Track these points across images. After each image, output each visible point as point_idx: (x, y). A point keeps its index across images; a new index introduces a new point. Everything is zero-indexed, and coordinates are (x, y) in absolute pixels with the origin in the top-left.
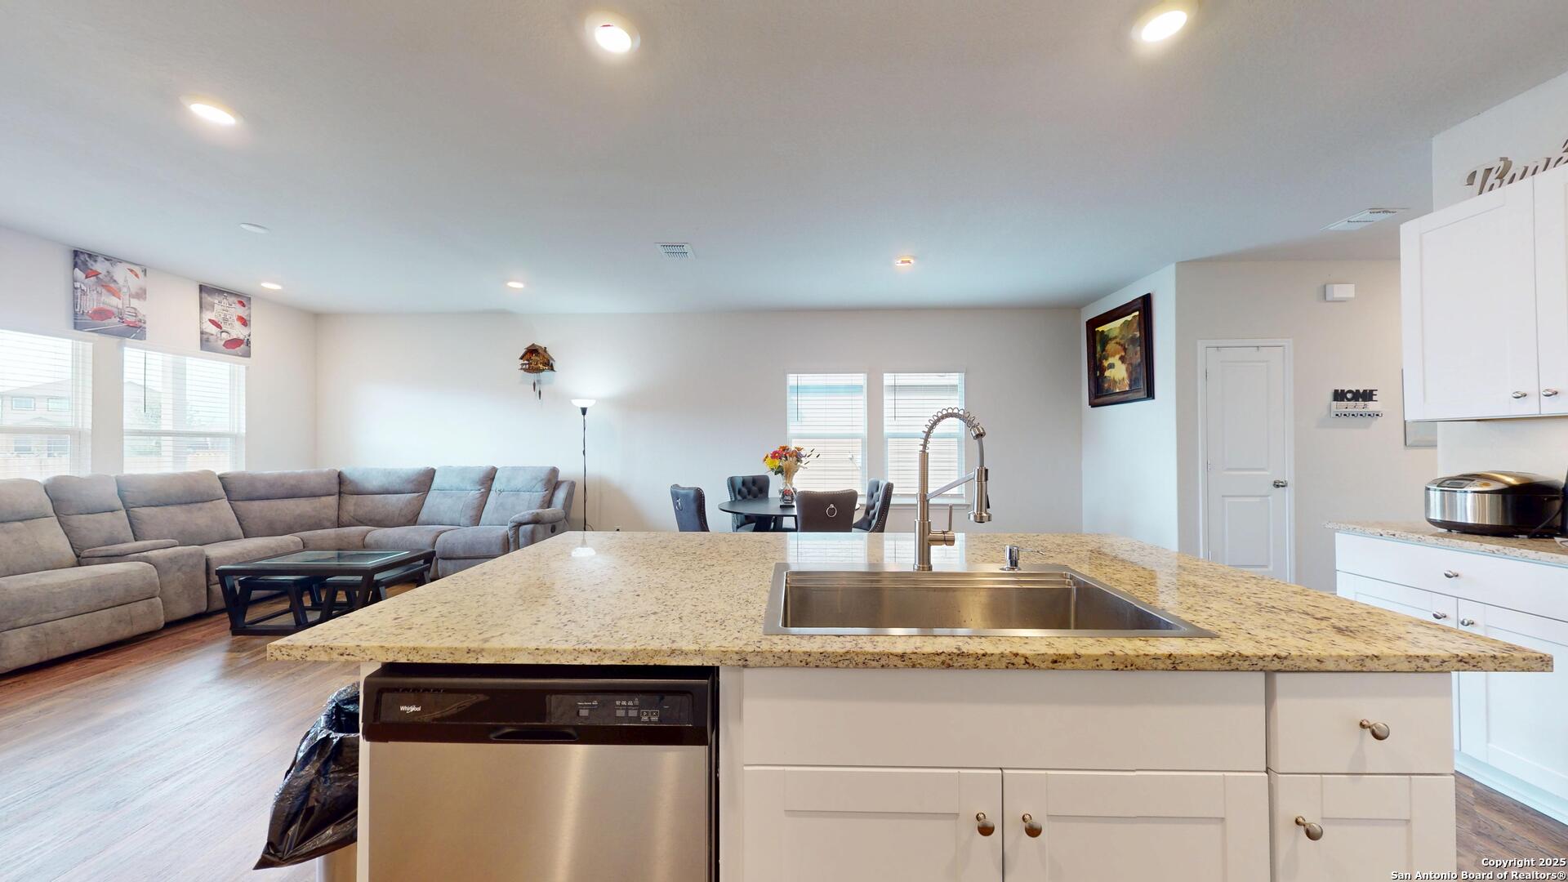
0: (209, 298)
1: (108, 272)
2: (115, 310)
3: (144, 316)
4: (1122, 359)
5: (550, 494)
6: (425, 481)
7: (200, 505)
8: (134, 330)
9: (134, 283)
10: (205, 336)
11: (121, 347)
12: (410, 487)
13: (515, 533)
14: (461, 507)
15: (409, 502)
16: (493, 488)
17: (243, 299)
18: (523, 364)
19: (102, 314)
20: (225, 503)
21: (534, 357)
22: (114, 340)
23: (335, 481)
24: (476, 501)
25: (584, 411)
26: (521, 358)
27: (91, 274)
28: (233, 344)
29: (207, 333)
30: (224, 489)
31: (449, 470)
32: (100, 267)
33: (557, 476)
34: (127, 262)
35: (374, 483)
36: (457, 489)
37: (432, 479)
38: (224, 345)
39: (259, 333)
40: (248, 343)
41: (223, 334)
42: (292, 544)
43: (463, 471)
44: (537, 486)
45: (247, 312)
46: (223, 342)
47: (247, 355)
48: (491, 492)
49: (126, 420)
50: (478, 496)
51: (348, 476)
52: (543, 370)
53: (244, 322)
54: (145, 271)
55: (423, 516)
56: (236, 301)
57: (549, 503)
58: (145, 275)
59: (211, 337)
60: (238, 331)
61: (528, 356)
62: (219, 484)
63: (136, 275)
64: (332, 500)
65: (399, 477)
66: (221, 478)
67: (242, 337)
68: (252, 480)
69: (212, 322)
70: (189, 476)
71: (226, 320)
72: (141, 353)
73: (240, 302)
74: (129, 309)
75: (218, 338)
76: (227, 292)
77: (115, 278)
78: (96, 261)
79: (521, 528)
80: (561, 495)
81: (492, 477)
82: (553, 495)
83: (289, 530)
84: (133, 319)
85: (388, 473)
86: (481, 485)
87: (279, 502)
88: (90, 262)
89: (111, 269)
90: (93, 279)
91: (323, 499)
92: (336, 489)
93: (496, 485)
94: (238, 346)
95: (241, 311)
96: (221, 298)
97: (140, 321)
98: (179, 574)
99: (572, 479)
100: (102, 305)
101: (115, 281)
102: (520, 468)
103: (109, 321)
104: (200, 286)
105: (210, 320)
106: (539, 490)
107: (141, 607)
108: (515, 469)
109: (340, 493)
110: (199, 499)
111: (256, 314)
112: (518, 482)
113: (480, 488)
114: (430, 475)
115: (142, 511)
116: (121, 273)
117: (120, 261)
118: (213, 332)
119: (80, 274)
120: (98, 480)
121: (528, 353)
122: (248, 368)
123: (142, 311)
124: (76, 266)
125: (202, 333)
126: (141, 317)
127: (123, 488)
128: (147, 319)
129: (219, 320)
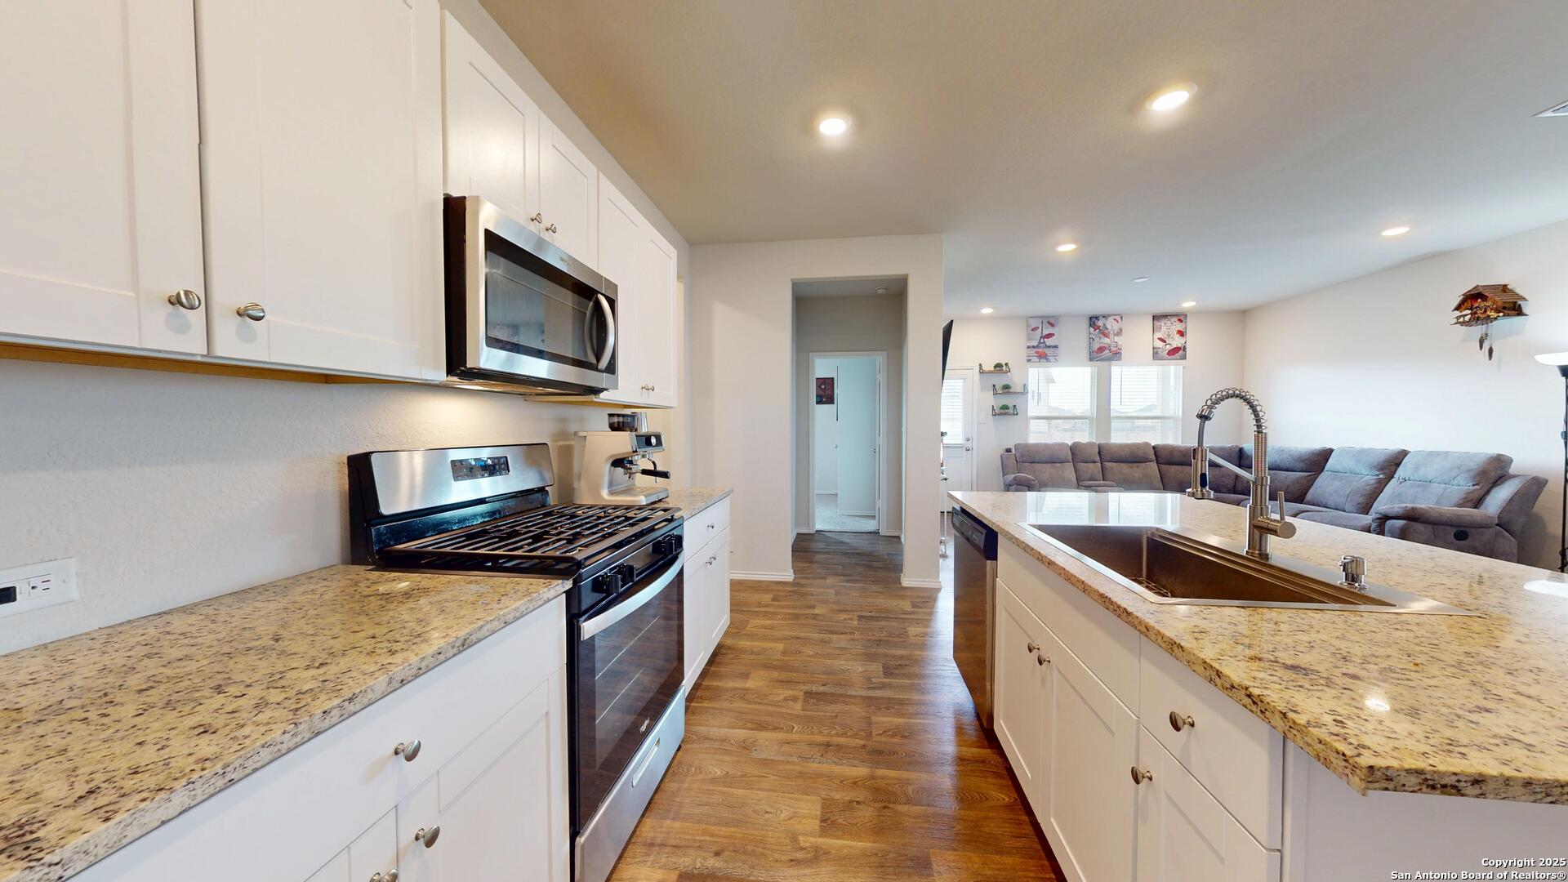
0: (1159, 324)
1: (1105, 324)
2: (1107, 346)
5: (1482, 490)
6: (1318, 461)
7: (1138, 464)
8: (1116, 355)
9: (1116, 327)
10: (1156, 350)
11: (1110, 367)
12: (1302, 465)
13: (1378, 526)
14: (1348, 491)
15: (1298, 480)
16: (1396, 476)
17: (1181, 317)
18: (1456, 316)
19: (1102, 349)
20: (1154, 465)
21: (1482, 303)
22: (1107, 363)
25: (1564, 371)
26: (1457, 308)
27: (1096, 328)
28: (1174, 352)
29: (1157, 348)
30: (1155, 455)
31: (1347, 451)
32: (1100, 323)
33: (1505, 468)
34: (1115, 315)
36: (1351, 473)
37: (1327, 460)
38: (1168, 354)
39: (1192, 342)
40: (1185, 348)
41: (1167, 346)
45: (1184, 326)
46: (1167, 352)
47: (1184, 357)
48: (1393, 479)
49: (1112, 410)
50: (1372, 482)
51: (1247, 452)
52: (1498, 318)
53: (1181, 333)
54: (1121, 318)
55: (1309, 497)
56: (1176, 320)
57: (1478, 503)
58: (1121, 320)
59: (1160, 350)
60: (1177, 342)
61: (1468, 303)
62: (1152, 452)
63: (1117, 322)
65: (1290, 455)
66: (1154, 448)
67: (1180, 345)
69: (1160, 339)
70: (1134, 445)
71: (1169, 336)
72: (1119, 368)
73: (1179, 320)
74: (1114, 343)
75: (1164, 349)
76: (1171, 315)
77: (1107, 327)
78: (1099, 320)
79: (1388, 522)
80: (1501, 494)
81: (1398, 460)
82: (1488, 492)
84: (1116, 349)
85: (1282, 451)
86: (1378, 470)
88: (1097, 321)
89: (1106, 322)
90: (1098, 331)
93: (1401, 472)
94: (1177, 353)
95: (1180, 327)
96: (1166, 321)
97: (1119, 348)
100: (1102, 345)
101: (1107, 329)
102: (1438, 454)
103: (1105, 353)
104: (1154, 317)
105: (1158, 338)
106: (1462, 483)
108: (1432, 454)
110: (1138, 460)
111: (1191, 327)
112: (1430, 472)
113: (1377, 473)
114: (1326, 454)
115: (1108, 464)
116: (1111, 324)
117: (1109, 316)
118: (1161, 346)
119: (1092, 329)
120: (1090, 445)
121: (1469, 301)
122: (1184, 368)
123: (1120, 343)
124: (1090, 325)
125: (1154, 348)
126: (1118, 346)
127: (1101, 450)
128: (1122, 346)
129: (1164, 337)
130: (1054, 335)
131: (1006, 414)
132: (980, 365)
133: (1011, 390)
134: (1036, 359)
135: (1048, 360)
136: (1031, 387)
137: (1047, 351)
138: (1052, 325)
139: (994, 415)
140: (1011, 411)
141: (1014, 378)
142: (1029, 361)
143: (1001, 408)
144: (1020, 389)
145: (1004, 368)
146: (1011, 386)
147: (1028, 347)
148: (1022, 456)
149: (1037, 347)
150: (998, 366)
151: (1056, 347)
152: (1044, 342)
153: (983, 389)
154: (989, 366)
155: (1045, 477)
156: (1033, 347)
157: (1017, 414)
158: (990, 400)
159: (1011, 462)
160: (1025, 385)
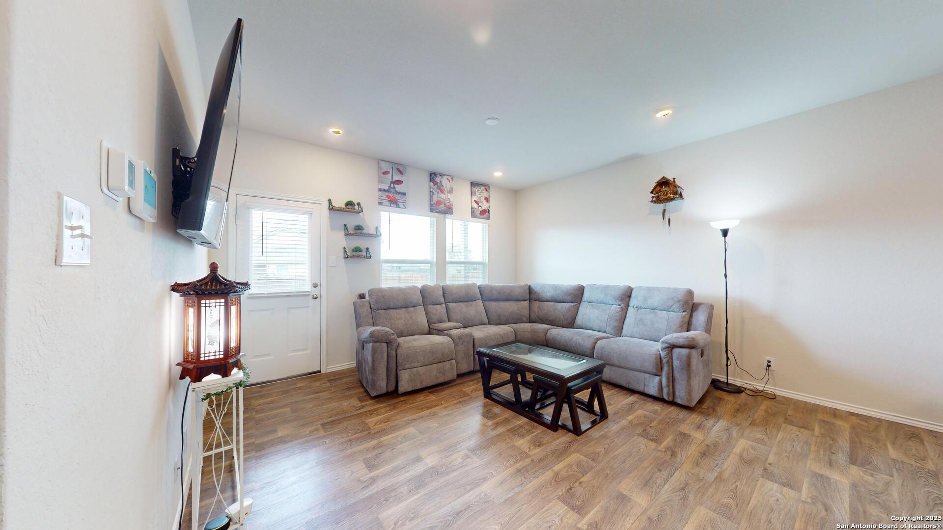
0: (474, 189)
2: (443, 200)
5: (688, 316)
6: (577, 295)
7: (470, 303)
8: (449, 210)
9: (449, 186)
10: (473, 210)
11: (445, 218)
12: (569, 298)
13: (668, 354)
14: (606, 317)
15: (569, 309)
16: (631, 304)
17: (487, 187)
18: (653, 197)
19: (439, 203)
20: (480, 302)
21: (664, 189)
22: (442, 216)
23: (527, 291)
24: (618, 314)
25: (725, 233)
26: (652, 192)
27: (436, 183)
28: (483, 213)
29: (473, 208)
30: (480, 294)
31: (593, 287)
32: (438, 179)
33: (693, 298)
34: (447, 175)
35: (548, 294)
36: (602, 303)
37: (583, 294)
38: (480, 214)
39: (494, 206)
40: (489, 212)
41: (479, 208)
42: (509, 333)
43: (606, 288)
44: (674, 307)
45: (488, 194)
46: (479, 212)
47: (488, 218)
48: (629, 308)
49: (447, 257)
50: (619, 310)
51: (534, 289)
52: (673, 199)
53: (487, 200)
55: (578, 321)
56: (484, 189)
57: (689, 324)
58: (452, 180)
59: (475, 210)
60: (485, 206)
61: (658, 188)
62: (478, 291)
63: (449, 181)
64: (526, 304)
66: (479, 287)
67: (486, 209)
68: (492, 289)
71: (480, 200)
72: (452, 221)
73: (486, 189)
74: (447, 199)
75: (477, 210)
76: (481, 185)
77: (443, 184)
78: (437, 177)
79: (672, 350)
80: (700, 318)
81: (629, 294)
82: (691, 316)
83: (507, 322)
84: (448, 204)
85: (555, 288)
86: (620, 301)
88: (435, 178)
89: (441, 180)
90: (436, 186)
91: (522, 302)
92: (528, 297)
93: (633, 302)
94: (485, 213)
95: (485, 194)
96: (478, 188)
97: (451, 205)
98: (462, 346)
99: (710, 302)
100: (439, 199)
101: (443, 186)
102: (655, 288)
103: (441, 206)
104: (471, 183)
105: (475, 201)
106: (676, 310)
107: (447, 365)
109: (530, 299)
110: (471, 299)
111: (493, 194)
112: (655, 301)
113: (620, 303)
114: (580, 291)
115: (451, 305)
116: (444, 181)
117: (444, 175)
118: (476, 207)
119: (432, 184)
120: (436, 287)
121: (658, 187)
122: (489, 226)
123: (451, 200)
124: (431, 181)
126: (451, 203)
127: (445, 292)
128: (453, 203)
129: (478, 200)
130: (402, 182)
131: (358, 257)
132: (330, 201)
133: (364, 231)
134: (386, 203)
135: (398, 206)
136: (384, 229)
137: (398, 197)
138: (401, 173)
139: (346, 257)
140: (364, 253)
141: (367, 219)
142: (381, 204)
143: (353, 250)
144: (372, 232)
145: (356, 207)
146: (364, 226)
147: (380, 190)
148: (377, 302)
149: (388, 191)
150: (350, 204)
151: (404, 194)
152: (394, 188)
153: (333, 228)
154: (339, 203)
155: (400, 324)
156: (385, 190)
157: (370, 257)
158: (341, 241)
159: (365, 311)
160: (377, 228)
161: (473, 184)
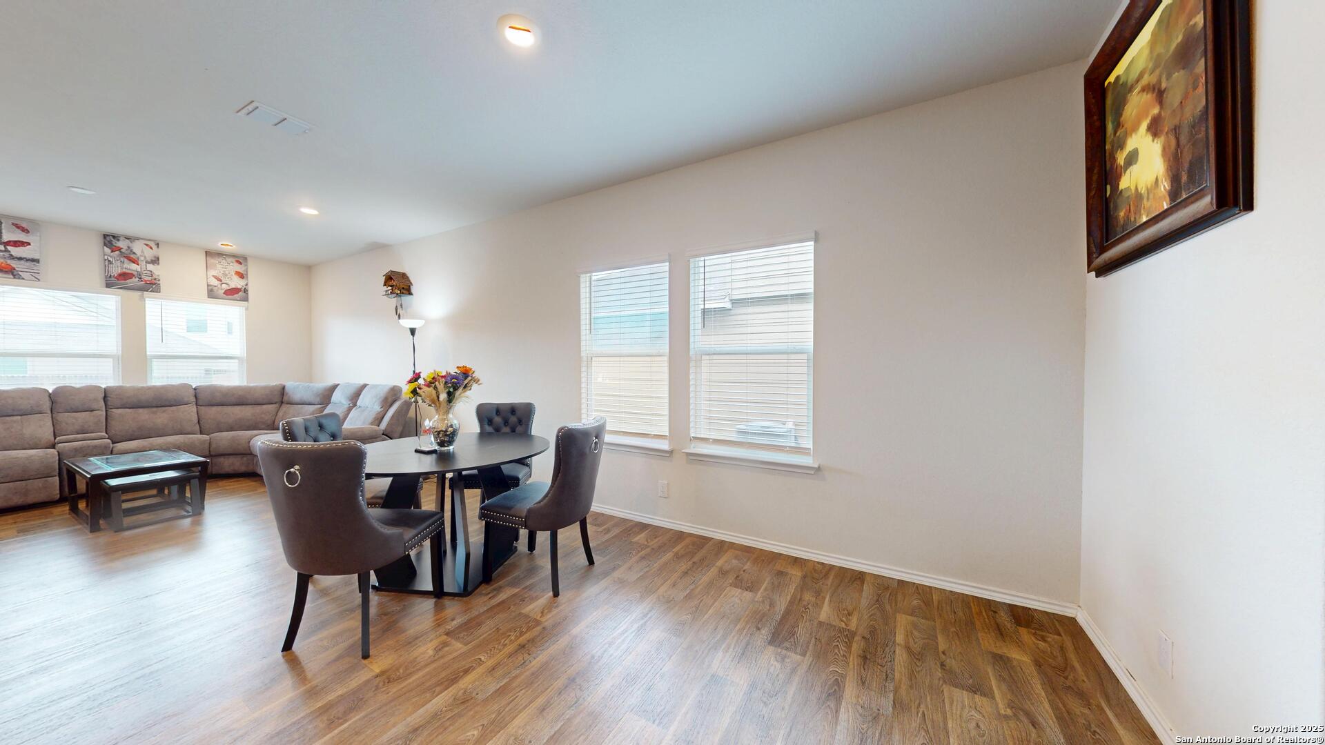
0: (212, 260)
1: (129, 247)
2: (135, 273)
3: (158, 276)
4: (1154, 129)
8: (152, 286)
9: (149, 253)
10: (210, 288)
11: (142, 299)
15: (314, 412)
17: (240, 259)
19: (125, 276)
20: (192, 407)
22: (136, 294)
23: (278, 391)
25: (413, 331)
27: (115, 249)
28: (232, 292)
29: (211, 285)
30: (195, 397)
32: (121, 245)
34: (144, 239)
38: (224, 293)
39: (257, 282)
40: (246, 291)
41: (223, 285)
45: (244, 268)
46: (223, 291)
47: (246, 299)
49: (148, 349)
52: (404, 294)
53: (241, 276)
54: (158, 245)
56: (234, 261)
58: (158, 247)
59: (214, 288)
60: (237, 283)
62: (192, 393)
63: (151, 248)
64: (271, 408)
67: (239, 287)
68: (213, 390)
69: (215, 277)
71: (225, 275)
72: (158, 302)
73: (237, 261)
74: (146, 272)
75: (218, 288)
76: (225, 255)
77: (134, 251)
78: (118, 240)
80: (390, 413)
82: (385, 412)
84: (150, 279)
87: (230, 408)
88: (114, 241)
89: (130, 245)
90: (117, 253)
91: (265, 407)
92: (277, 399)
94: (237, 293)
95: (238, 268)
96: (220, 260)
97: (155, 279)
100: (124, 270)
101: (134, 253)
103: (130, 280)
104: (205, 252)
105: (213, 276)
109: (279, 402)
110: (167, 403)
111: (253, 271)
116: (140, 249)
117: (136, 239)
118: (216, 285)
119: (107, 250)
122: (245, 309)
123: (156, 273)
124: (105, 245)
125: (208, 286)
126: (154, 277)
127: (107, 395)
128: (160, 278)
129: (220, 275)
161: (209, 254)
